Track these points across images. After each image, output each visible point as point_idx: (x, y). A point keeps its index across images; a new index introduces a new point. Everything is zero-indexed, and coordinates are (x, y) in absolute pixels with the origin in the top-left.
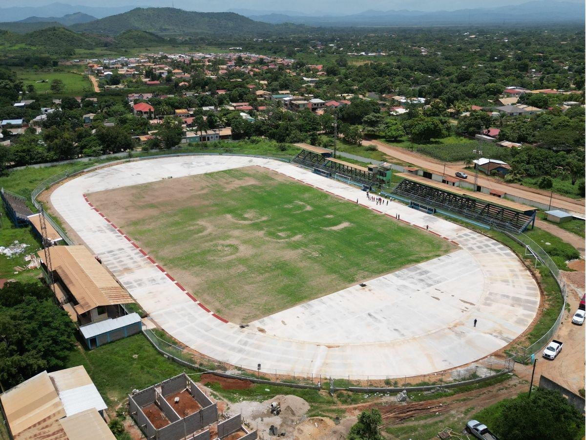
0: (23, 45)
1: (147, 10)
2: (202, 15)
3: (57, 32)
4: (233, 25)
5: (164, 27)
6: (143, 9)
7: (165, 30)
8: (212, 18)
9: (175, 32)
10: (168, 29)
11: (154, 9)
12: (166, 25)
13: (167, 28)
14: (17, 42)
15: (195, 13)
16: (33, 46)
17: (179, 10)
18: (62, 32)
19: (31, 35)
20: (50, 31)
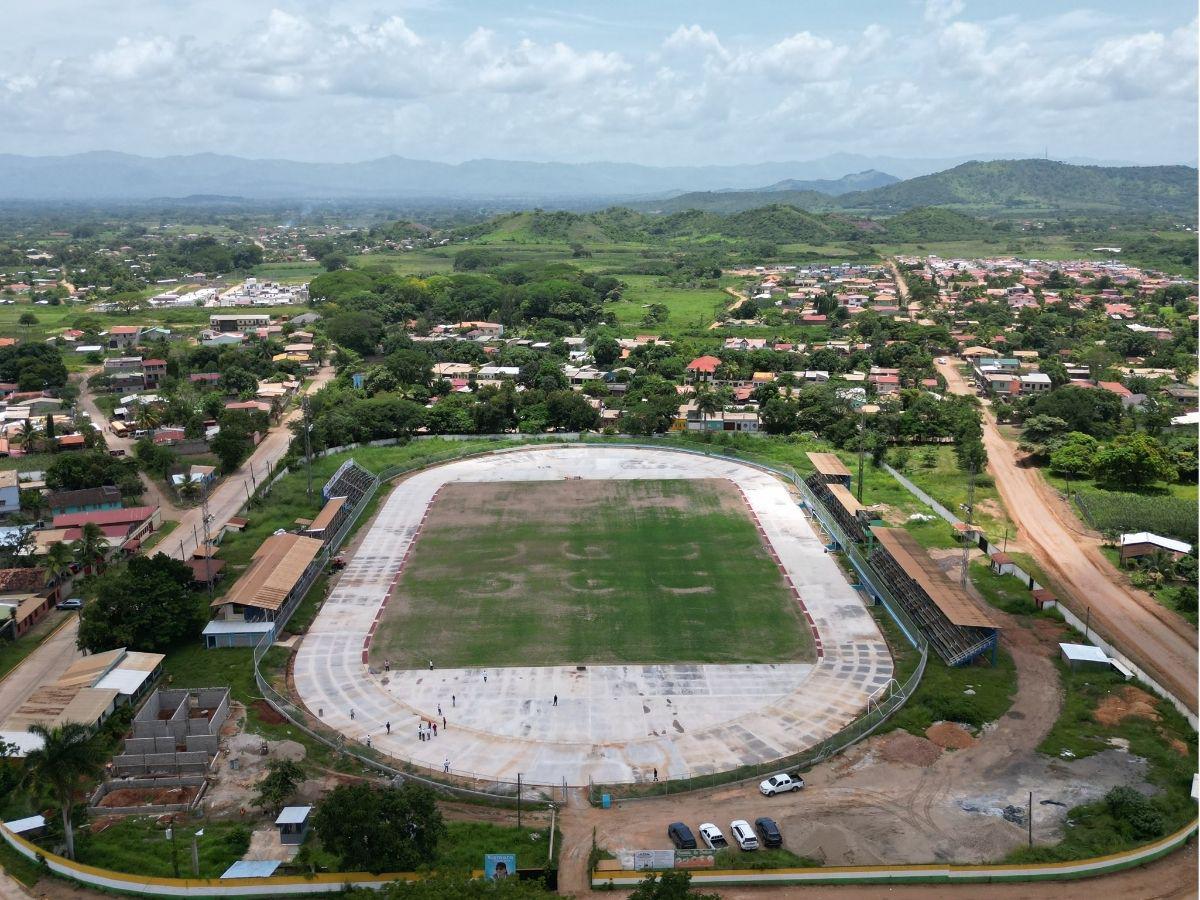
0: (717, 237)
1: (990, 164)
2: (1111, 172)
3: (777, 213)
4: (1179, 192)
5: (1017, 198)
6: (982, 164)
7: (1019, 203)
8: (1132, 179)
9: (1039, 207)
10: (1025, 203)
11: (1004, 163)
12: (1022, 194)
13: (1022, 199)
14: (712, 230)
15: (1095, 168)
16: (732, 236)
17: (1059, 164)
18: (787, 214)
19: (736, 219)
20: (766, 211)
